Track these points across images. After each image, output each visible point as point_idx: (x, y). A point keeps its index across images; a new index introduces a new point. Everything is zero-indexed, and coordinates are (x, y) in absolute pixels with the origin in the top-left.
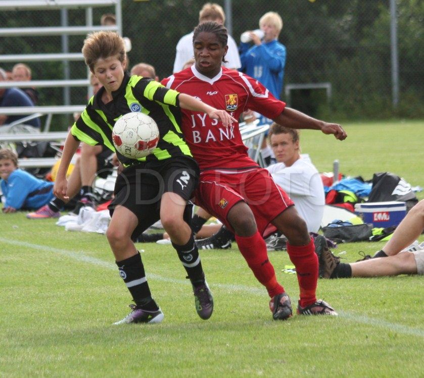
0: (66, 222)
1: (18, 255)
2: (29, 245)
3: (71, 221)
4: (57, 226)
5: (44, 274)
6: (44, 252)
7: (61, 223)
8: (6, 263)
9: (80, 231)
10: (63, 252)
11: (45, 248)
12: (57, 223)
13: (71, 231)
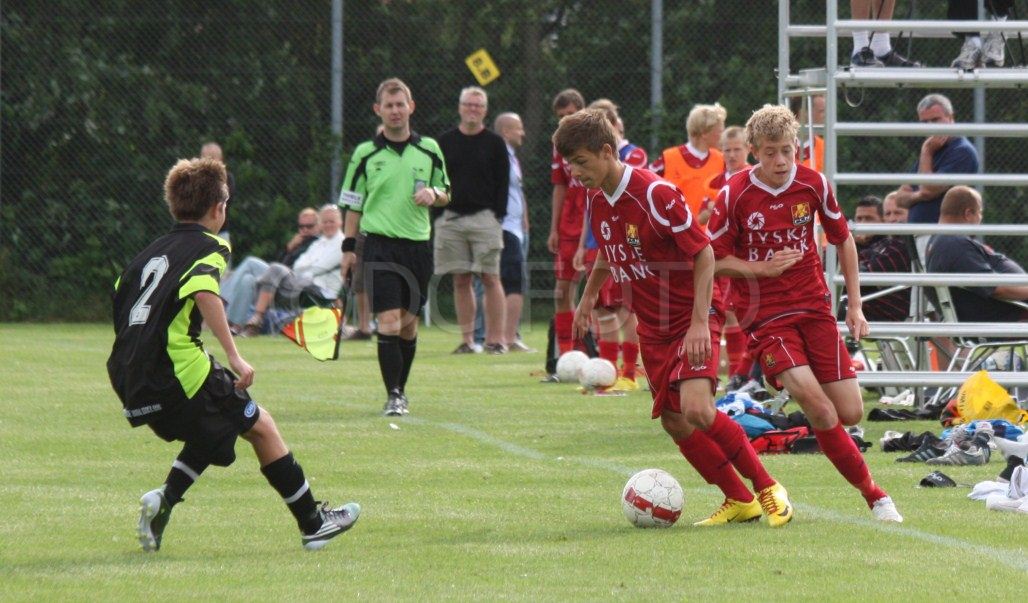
0: (988, 493)
1: (898, 553)
2: (919, 534)
3: (997, 490)
4: (970, 499)
5: (949, 591)
6: (948, 548)
7: (977, 494)
8: (877, 567)
9: (1014, 512)
10: (982, 550)
11: (949, 542)
12: (969, 495)
13: (995, 510)
